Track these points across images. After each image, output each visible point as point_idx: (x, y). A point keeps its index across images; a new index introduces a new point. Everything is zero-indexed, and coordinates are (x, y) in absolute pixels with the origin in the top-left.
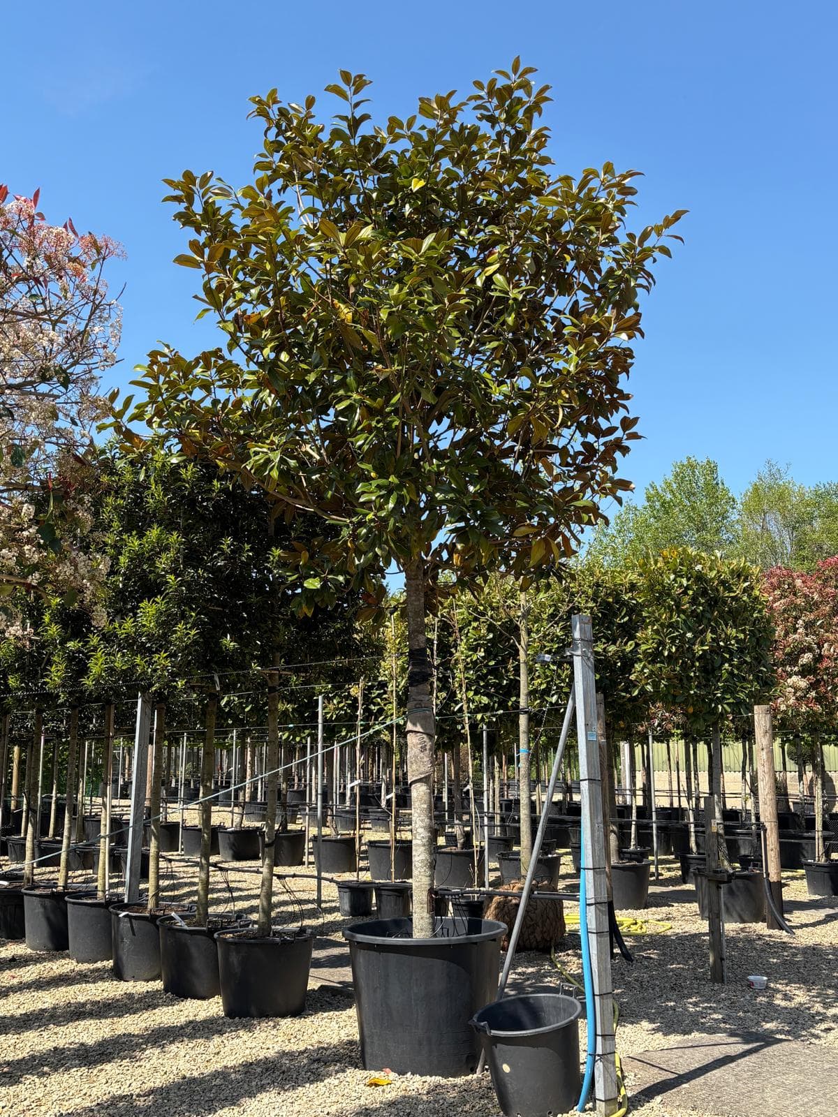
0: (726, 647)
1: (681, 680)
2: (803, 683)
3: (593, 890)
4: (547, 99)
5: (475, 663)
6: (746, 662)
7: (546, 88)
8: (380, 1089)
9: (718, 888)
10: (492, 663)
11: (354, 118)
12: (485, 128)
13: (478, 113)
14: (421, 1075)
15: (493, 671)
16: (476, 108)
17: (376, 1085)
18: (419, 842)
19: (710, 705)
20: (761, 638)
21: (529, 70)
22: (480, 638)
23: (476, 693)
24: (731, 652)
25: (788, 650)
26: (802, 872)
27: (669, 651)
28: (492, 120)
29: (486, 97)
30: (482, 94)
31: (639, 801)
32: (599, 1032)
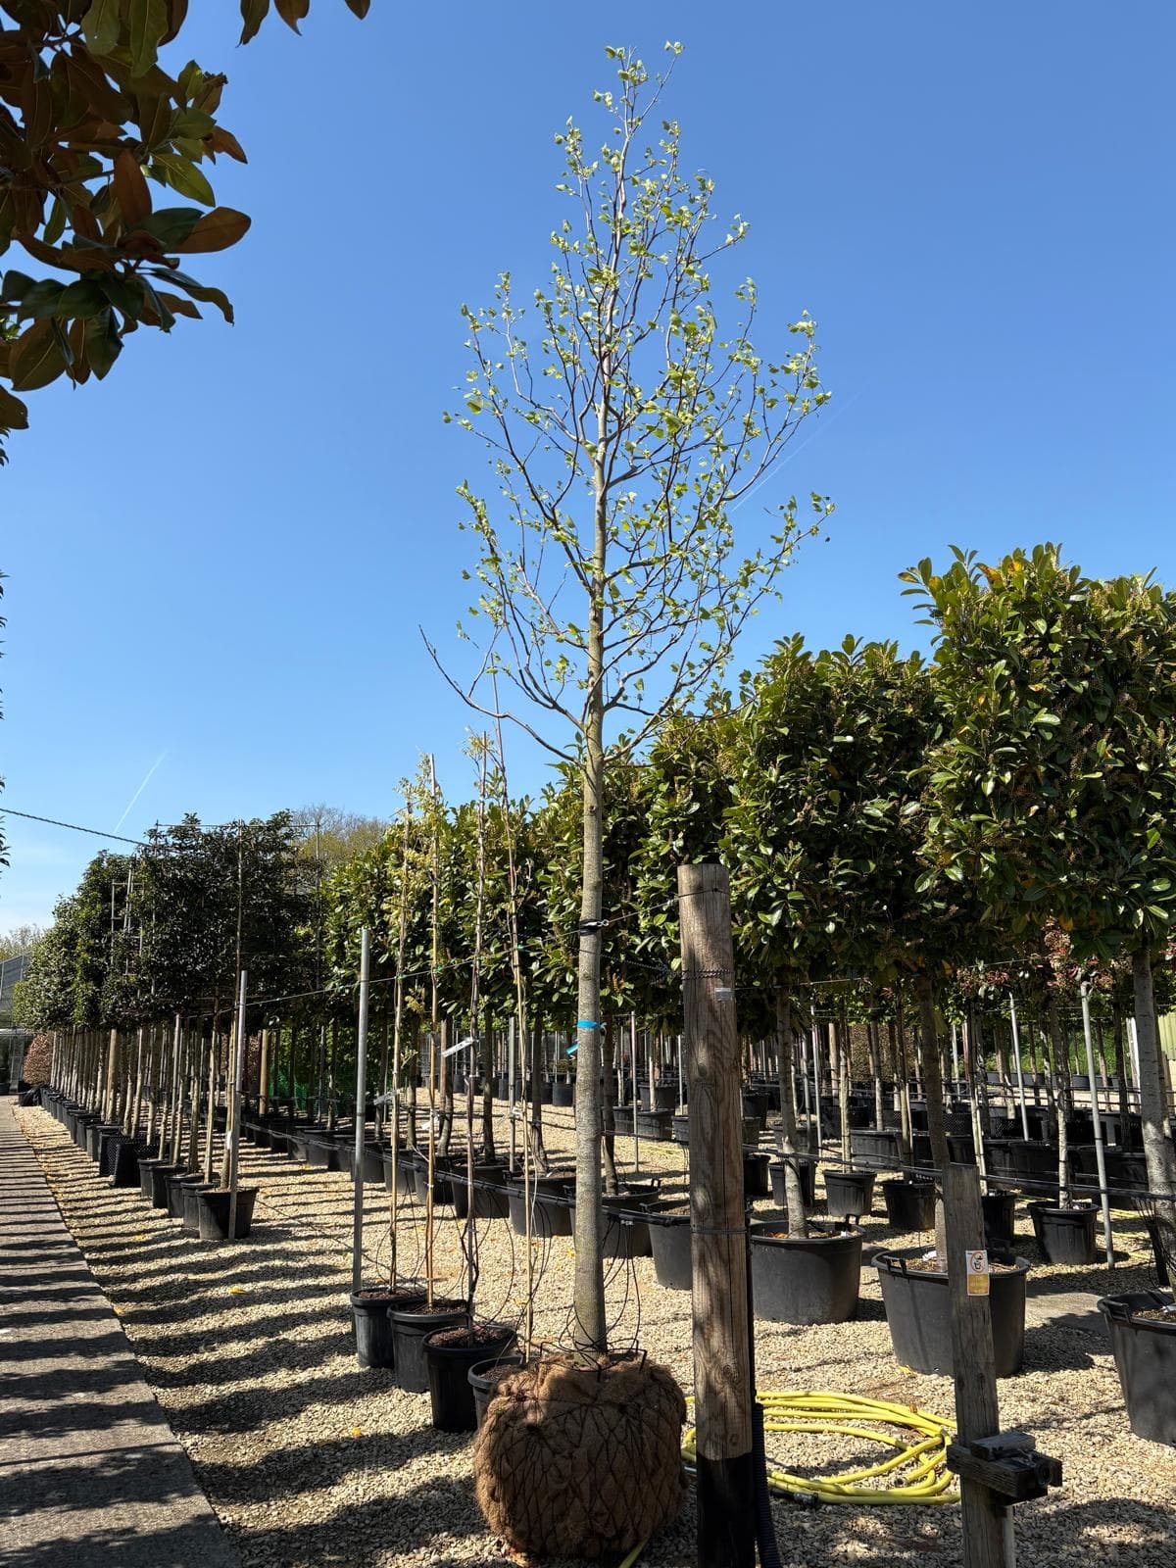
1: (1034, 852)
27: (998, 783)
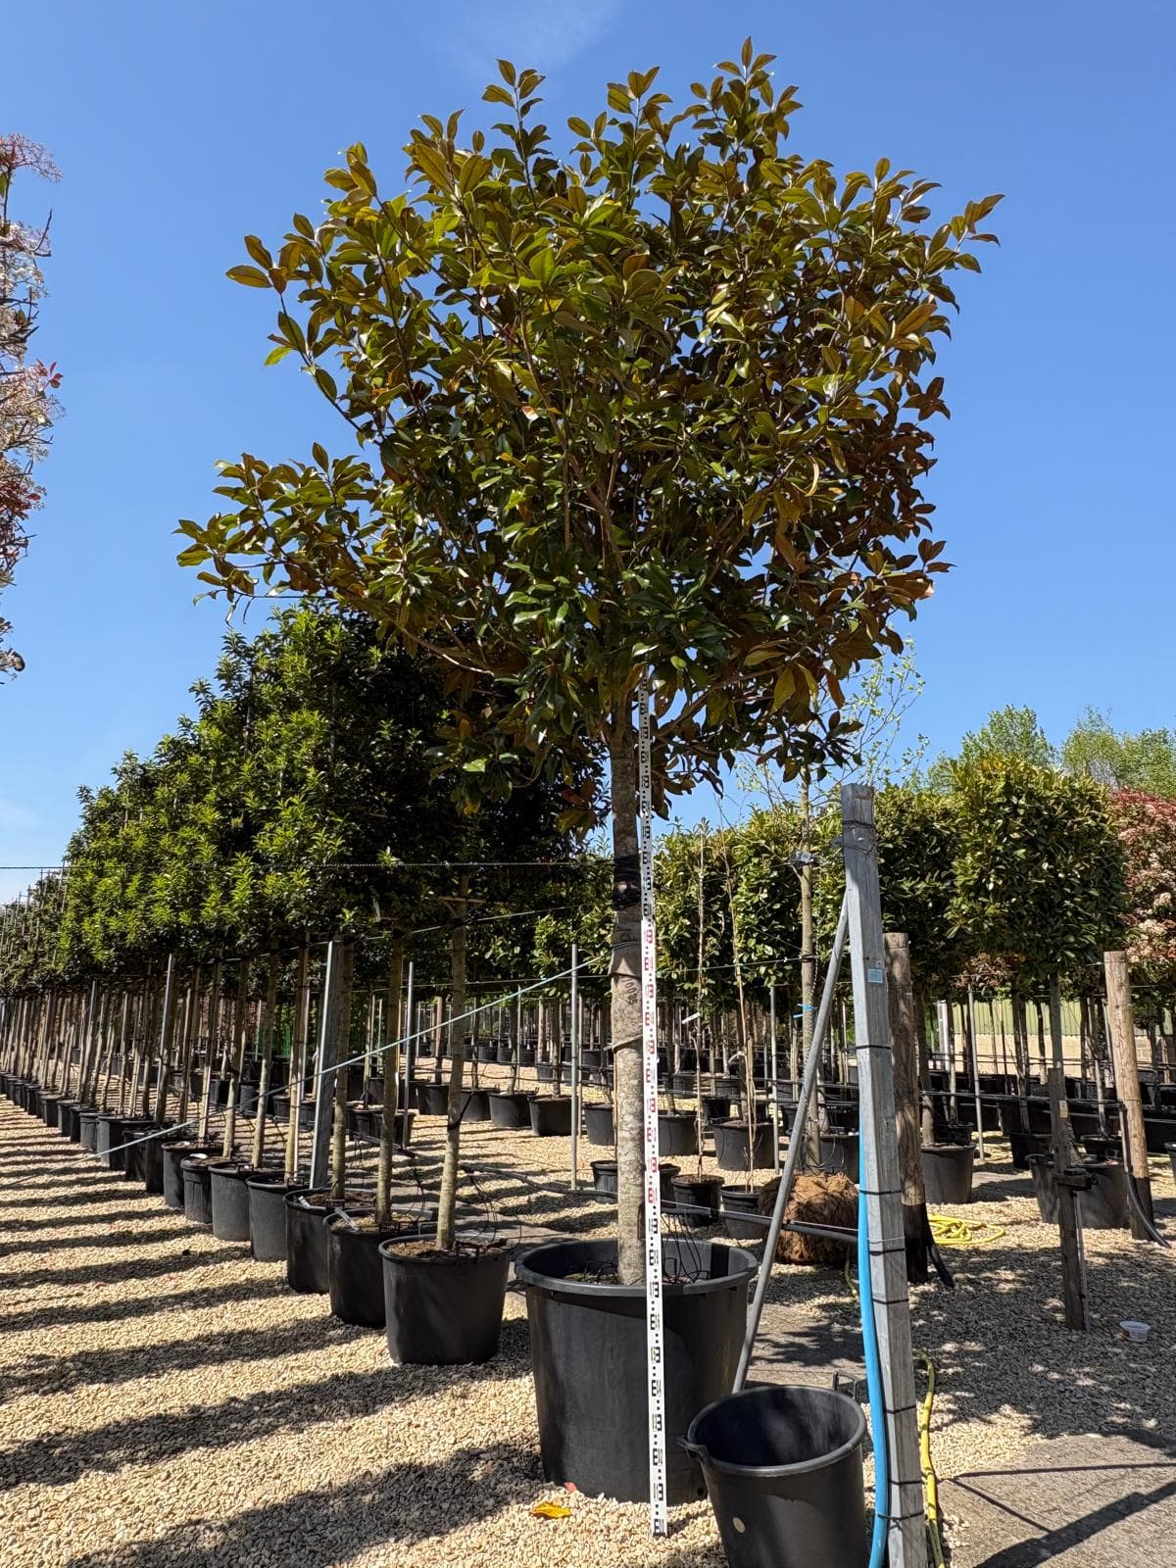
0: (1067, 879)
1: (1010, 919)
2: (1159, 929)
3: (879, 1228)
4: (795, 106)
5: (756, 906)
6: (1091, 896)
7: (792, 90)
8: (552, 1524)
9: (1073, 1195)
10: (777, 906)
11: (524, 132)
12: (712, 155)
13: (700, 133)
14: (620, 1501)
15: (779, 915)
16: (698, 126)
17: (547, 1517)
18: (627, 1135)
19: (1047, 951)
20: (1109, 868)
21: (766, 59)
22: (762, 877)
23: (759, 941)
24: (1072, 887)
25: (1139, 889)
26: (1166, 1159)
28: (720, 140)
29: (710, 107)
30: (706, 103)
31: (959, 1067)
32: (895, 1477)
